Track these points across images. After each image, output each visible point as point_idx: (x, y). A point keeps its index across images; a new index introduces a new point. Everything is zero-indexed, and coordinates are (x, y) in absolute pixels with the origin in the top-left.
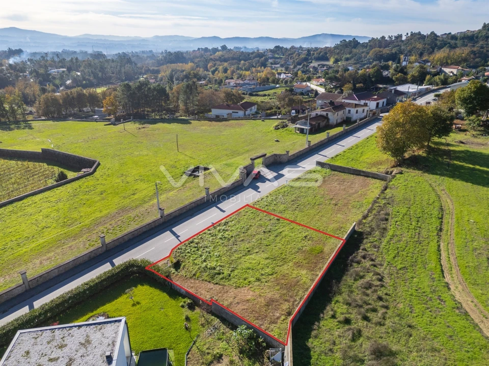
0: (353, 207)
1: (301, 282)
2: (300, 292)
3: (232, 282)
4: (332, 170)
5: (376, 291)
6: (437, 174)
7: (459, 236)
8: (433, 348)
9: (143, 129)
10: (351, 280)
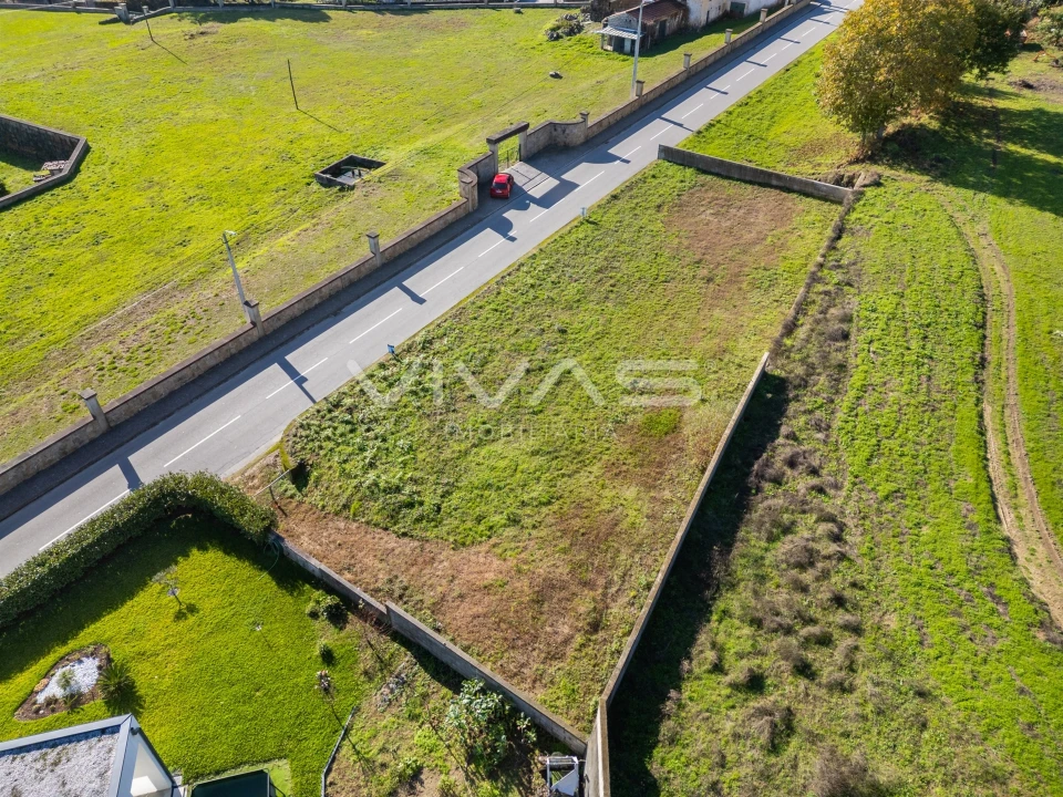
0: (754, 286)
1: (624, 525)
2: (623, 557)
3: (445, 529)
4: (698, 169)
5: (825, 575)
6: (966, 185)
7: (1031, 383)
8: (987, 772)
9: (202, 40)
10: (758, 538)
